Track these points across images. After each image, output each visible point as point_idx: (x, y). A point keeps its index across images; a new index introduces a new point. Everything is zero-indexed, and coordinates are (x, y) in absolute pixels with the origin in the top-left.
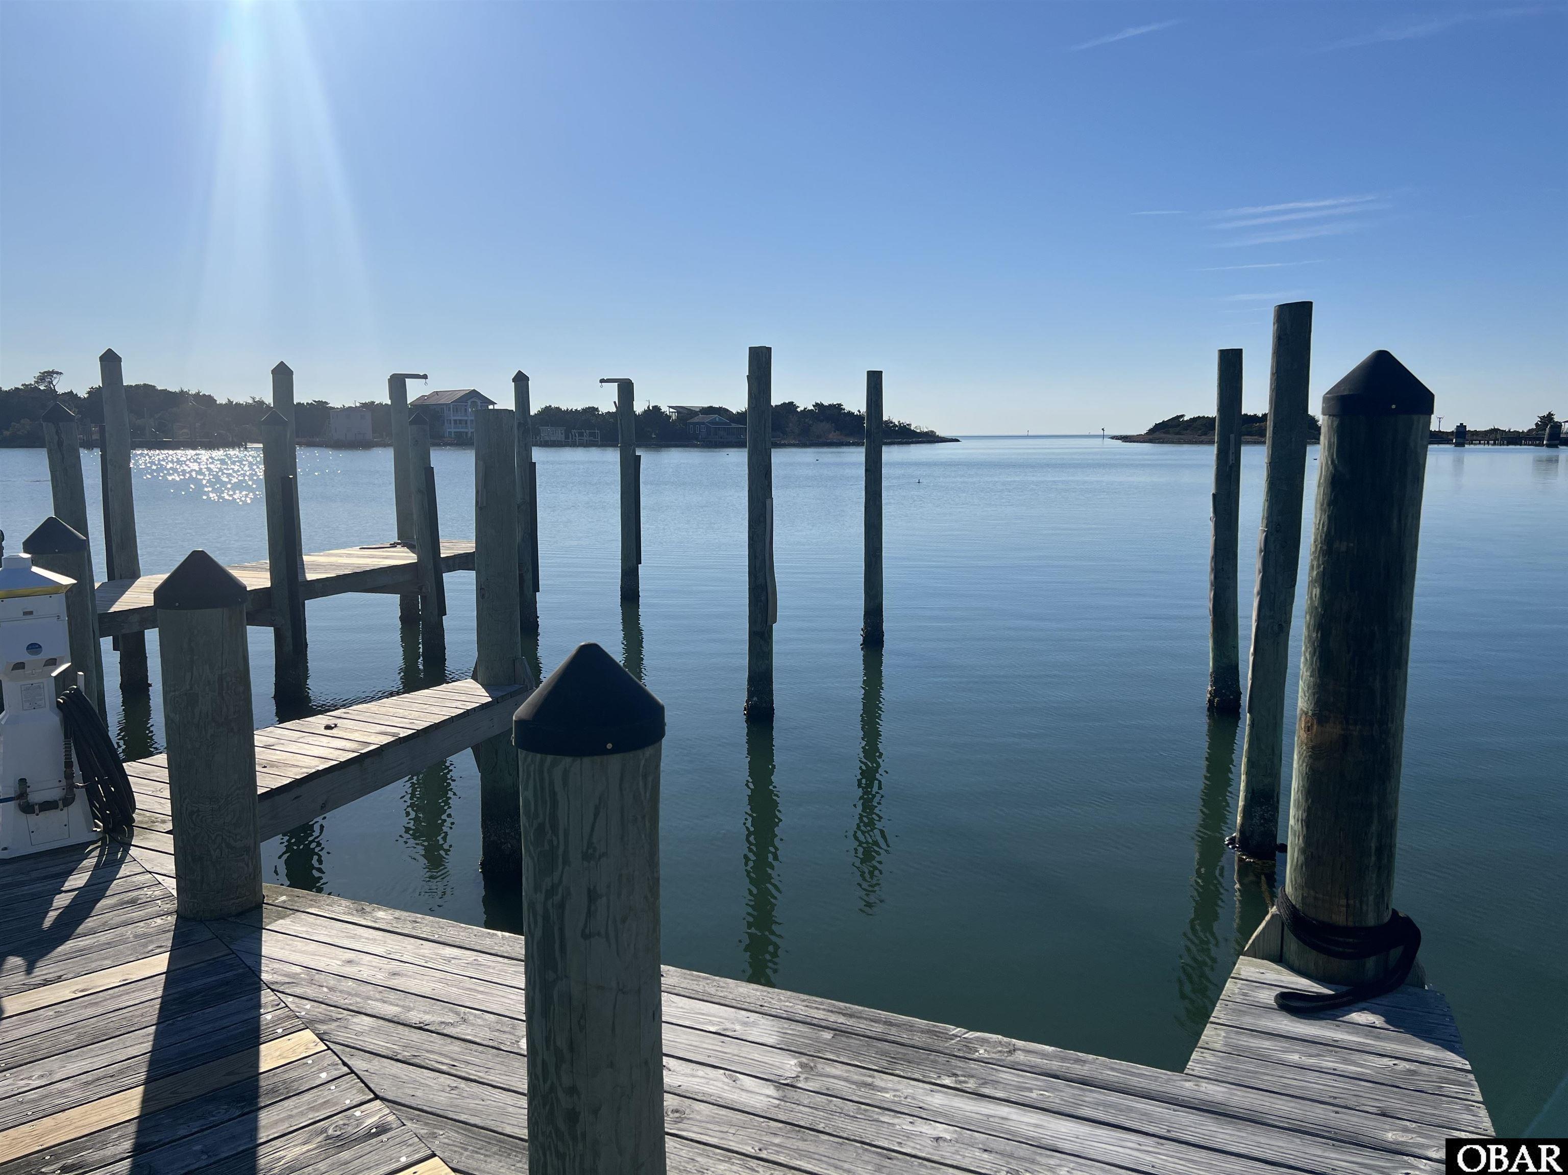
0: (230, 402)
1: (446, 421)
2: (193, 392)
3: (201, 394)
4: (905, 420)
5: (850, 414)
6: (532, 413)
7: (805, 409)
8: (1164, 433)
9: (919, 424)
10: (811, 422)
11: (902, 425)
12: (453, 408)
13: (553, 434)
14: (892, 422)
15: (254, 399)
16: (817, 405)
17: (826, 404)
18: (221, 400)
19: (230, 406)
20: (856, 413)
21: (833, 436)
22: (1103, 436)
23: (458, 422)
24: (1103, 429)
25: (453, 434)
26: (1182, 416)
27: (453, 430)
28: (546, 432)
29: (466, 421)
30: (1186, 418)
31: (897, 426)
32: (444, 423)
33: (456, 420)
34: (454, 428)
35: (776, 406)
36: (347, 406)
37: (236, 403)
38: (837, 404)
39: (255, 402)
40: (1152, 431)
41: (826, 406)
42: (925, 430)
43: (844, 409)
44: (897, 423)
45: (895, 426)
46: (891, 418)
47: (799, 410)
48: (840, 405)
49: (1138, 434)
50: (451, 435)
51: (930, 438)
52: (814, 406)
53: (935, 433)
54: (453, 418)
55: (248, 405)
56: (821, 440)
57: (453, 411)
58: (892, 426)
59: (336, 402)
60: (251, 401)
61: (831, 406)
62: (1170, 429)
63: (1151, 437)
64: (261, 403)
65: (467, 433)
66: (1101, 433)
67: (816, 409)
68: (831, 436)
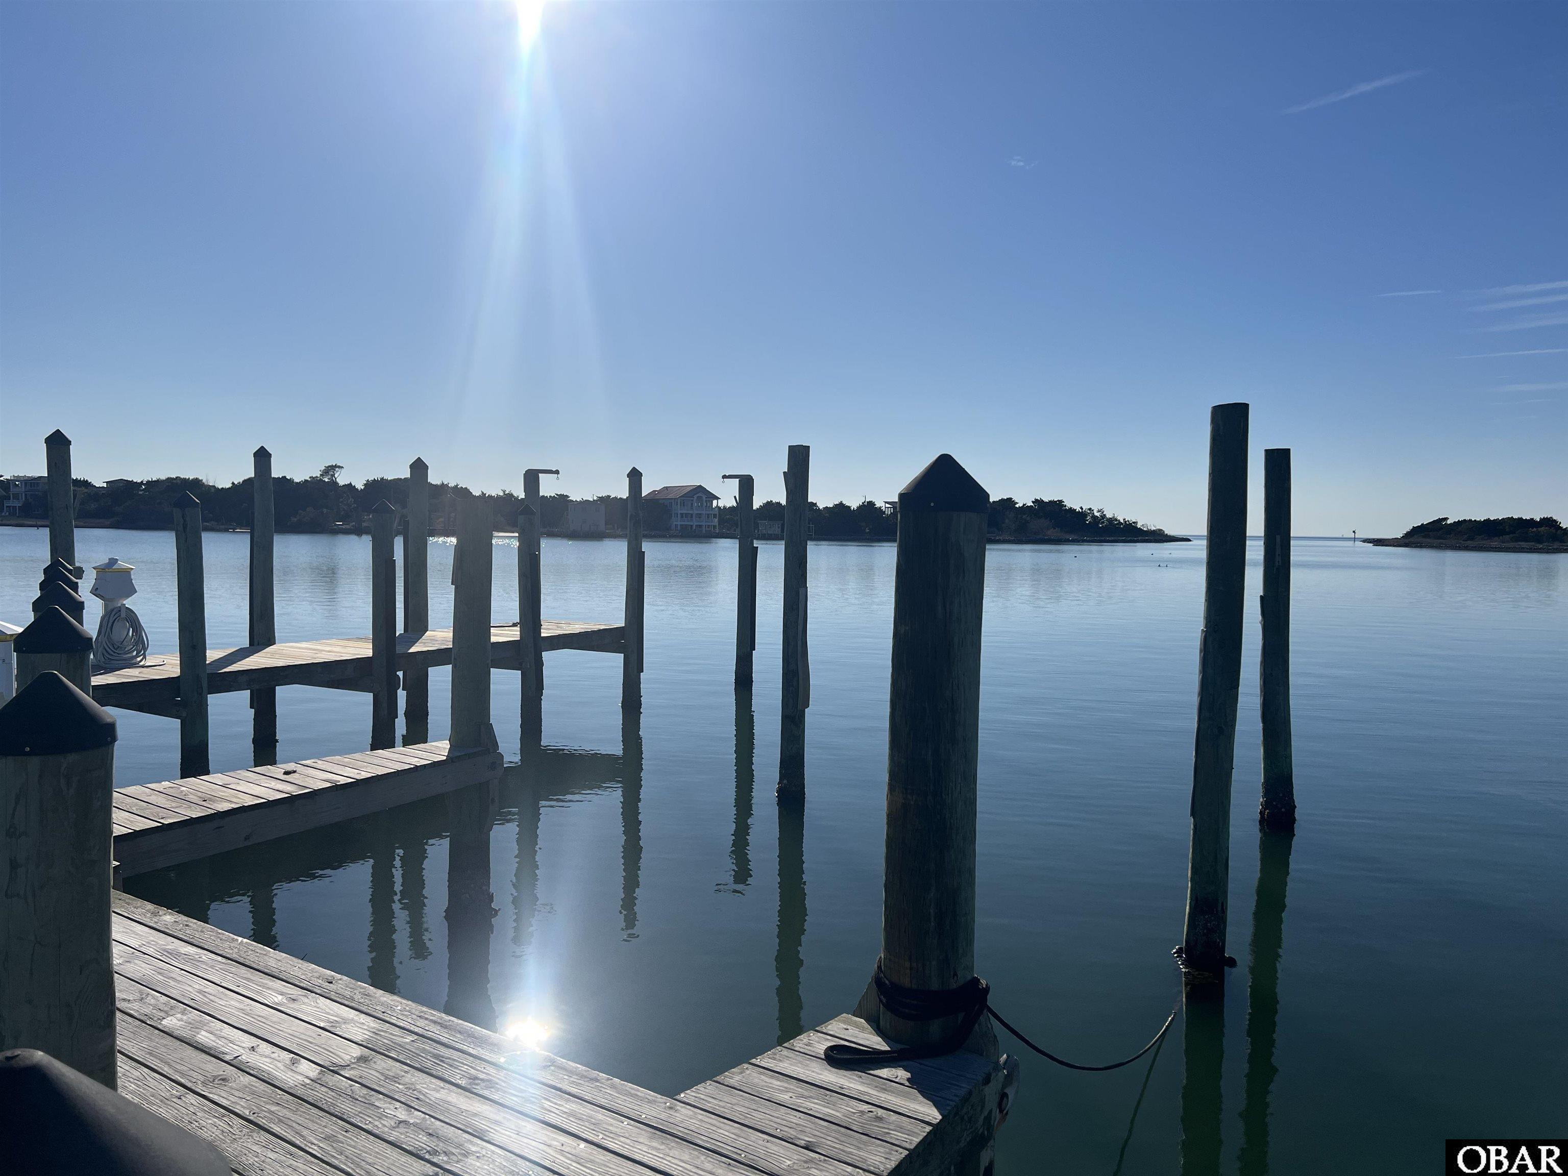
0: (484, 494)
1: (673, 515)
2: (452, 485)
3: (459, 487)
4: (1131, 518)
5: (1071, 511)
6: (755, 508)
7: (1024, 505)
8: (1423, 537)
9: (1146, 521)
10: (1028, 518)
11: (1127, 523)
12: (680, 502)
13: (771, 527)
14: (1116, 520)
15: (504, 492)
16: (1036, 501)
17: (1046, 500)
18: (476, 492)
19: (484, 498)
20: (1078, 509)
21: (1052, 533)
22: (1355, 539)
23: (684, 515)
24: (1354, 532)
25: (679, 527)
26: (1446, 519)
27: (679, 523)
28: (764, 526)
29: (692, 515)
30: (1449, 522)
31: (1122, 524)
32: (672, 516)
33: (683, 514)
34: (680, 521)
35: (994, 502)
36: (584, 499)
37: (489, 495)
38: (1058, 501)
39: (505, 494)
40: (1408, 535)
41: (1046, 502)
42: (1153, 528)
43: (1065, 506)
44: (1122, 521)
45: (1120, 523)
46: (1116, 516)
47: (1017, 506)
48: (1061, 501)
49: (1394, 537)
50: (677, 527)
51: (1158, 537)
52: (1033, 502)
53: (1164, 532)
54: (680, 512)
55: (499, 497)
56: (1041, 536)
57: (681, 505)
58: (1117, 524)
59: (575, 496)
60: (501, 494)
61: (1052, 503)
62: (1431, 533)
63: (1407, 541)
64: (511, 495)
65: (692, 526)
66: (1352, 535)
67: (1035, 506)
68: (1049, 532)
